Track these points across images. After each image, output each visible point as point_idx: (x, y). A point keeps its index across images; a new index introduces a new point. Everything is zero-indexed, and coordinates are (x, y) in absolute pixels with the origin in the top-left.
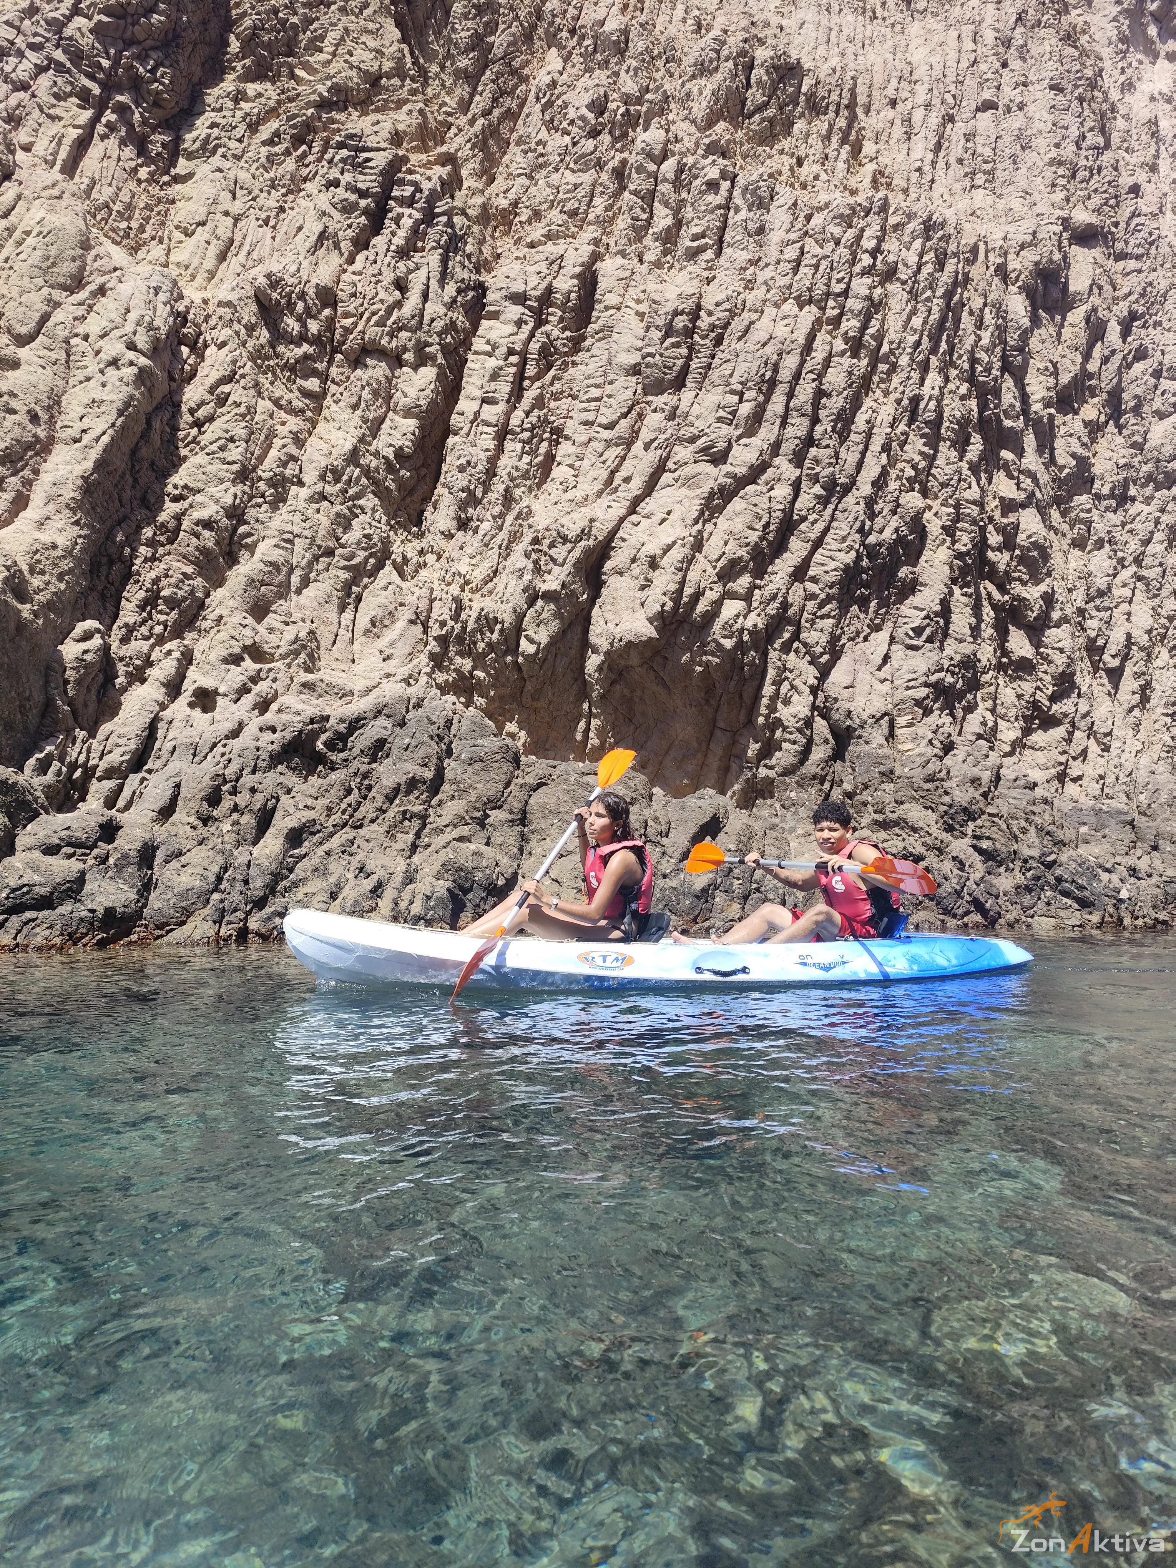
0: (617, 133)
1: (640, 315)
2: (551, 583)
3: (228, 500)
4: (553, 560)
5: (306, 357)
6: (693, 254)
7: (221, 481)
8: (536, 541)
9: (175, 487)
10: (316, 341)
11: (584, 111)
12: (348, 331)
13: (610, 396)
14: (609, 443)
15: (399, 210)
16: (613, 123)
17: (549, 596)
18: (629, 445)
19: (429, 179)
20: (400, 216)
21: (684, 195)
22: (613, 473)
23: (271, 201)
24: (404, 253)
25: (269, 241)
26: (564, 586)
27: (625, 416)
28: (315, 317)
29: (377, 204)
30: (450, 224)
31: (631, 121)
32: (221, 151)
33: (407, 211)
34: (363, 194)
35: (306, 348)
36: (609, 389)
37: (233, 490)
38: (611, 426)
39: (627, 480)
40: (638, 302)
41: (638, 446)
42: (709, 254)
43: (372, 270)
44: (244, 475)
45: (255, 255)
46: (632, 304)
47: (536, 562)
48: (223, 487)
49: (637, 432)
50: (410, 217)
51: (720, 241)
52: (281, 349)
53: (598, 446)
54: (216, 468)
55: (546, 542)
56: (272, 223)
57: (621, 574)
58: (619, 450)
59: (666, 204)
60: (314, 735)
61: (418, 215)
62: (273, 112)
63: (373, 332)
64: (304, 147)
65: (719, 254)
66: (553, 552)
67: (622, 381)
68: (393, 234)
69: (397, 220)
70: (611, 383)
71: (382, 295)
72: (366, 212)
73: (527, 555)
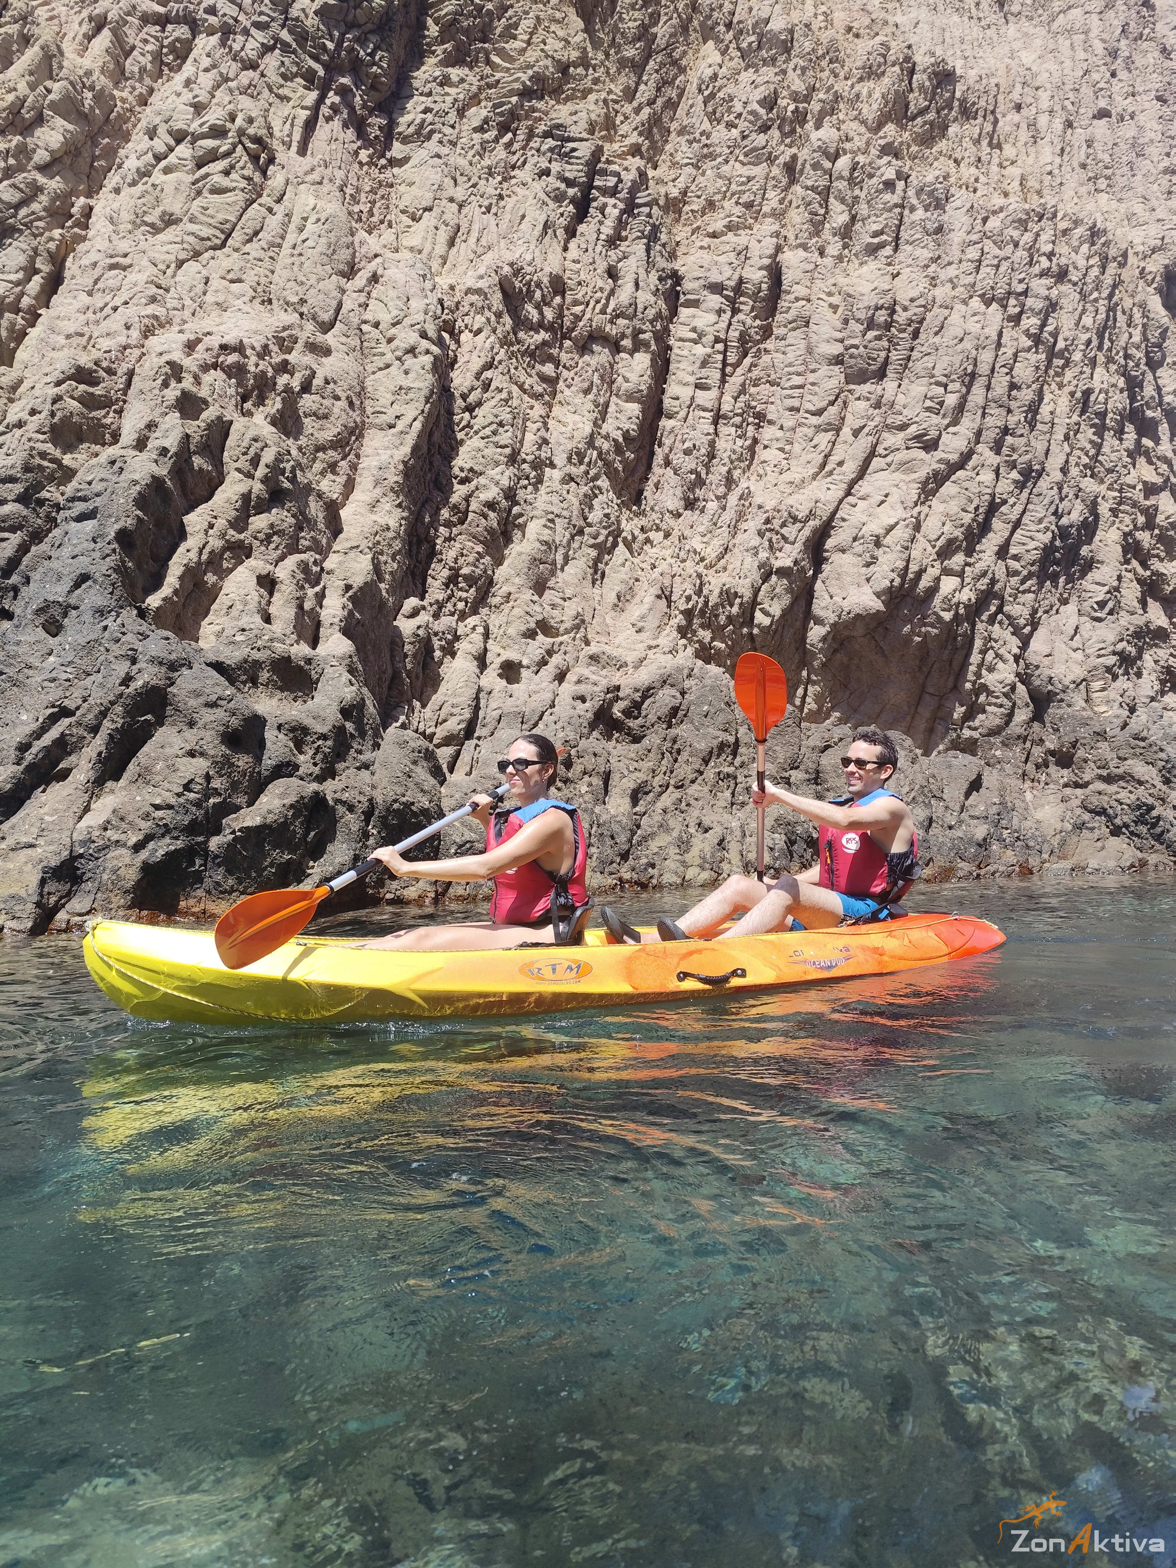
0: (787, 129)
1: (834, 308)
2: (785, 559)
3: (505, 482)
4: (784, 538)
5: (544, 343)
6: (873, 250)
7: (497, 464)
8: (768, 521)
9: (462, 470)
10: (550, 328)
11: (756, 107)
12: (578, 318)
13: (813, 384)
14: (818, 429)
15: (602, 200)
16: (784, 120)
17: (782, 572)
18: (838, 430)
19: (626, 169)
20: (605, 205)
21: (857, 192)
22: (826, 457)
23: (490, 188)
24: (613, 242)
25: (493, 228)
26: (796, 563)
27: (832, 403)
28: (548, 304)
29: (582, 191)
30: (649, 215)
31: (800, 117)
32: (436, 137)
33: (611, 201)
34: (570, 183)
35: (543, 335)
36: (812, 378)
37: (507, 473)
38: (819, 413)
39: (840, 464)
40: (830, 294)
41: (846, 432)
42: (888, 250)
43: (587, 259)
44: (513, 459)
45: (483, 242)
46: (824, 296)
47: (770, 541)
48: (499, 469)
49: (843, 419)
50: (614, 208)
51: (897, 238)
52: (521, 335)
53: (810, 432)
54: (490, 451)
55: (776, 524)
56: (494, 210)
57: (843, 551)
58: (830, 435)
59: (843, 201)
60: (611, 703)
61: (621, 206)
62: (475, 99)
63: (598, 320)
64: (510, 135)
65: (896, 249)
66: (784, 531)
67: (824, 370)
68: (601, 223)
69: (602, 210)
70: (813, 371)
71: (600, 284)
72: (573, 201)
73: (761, 534)
